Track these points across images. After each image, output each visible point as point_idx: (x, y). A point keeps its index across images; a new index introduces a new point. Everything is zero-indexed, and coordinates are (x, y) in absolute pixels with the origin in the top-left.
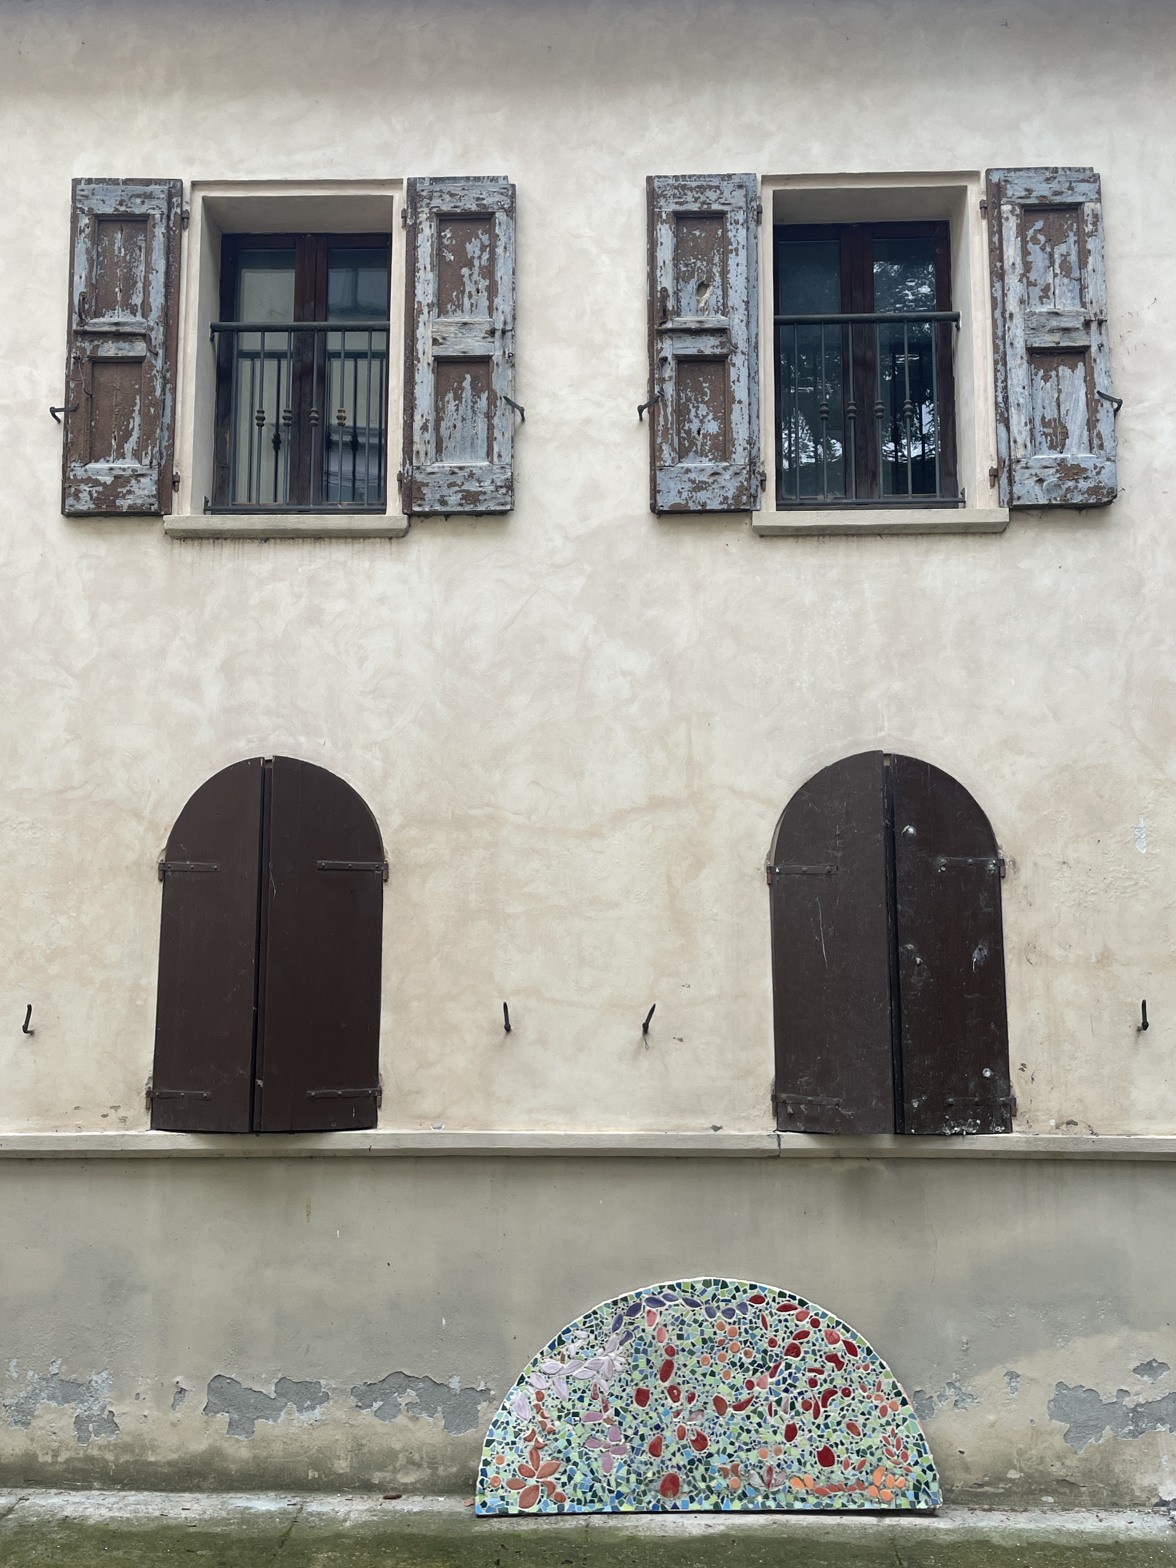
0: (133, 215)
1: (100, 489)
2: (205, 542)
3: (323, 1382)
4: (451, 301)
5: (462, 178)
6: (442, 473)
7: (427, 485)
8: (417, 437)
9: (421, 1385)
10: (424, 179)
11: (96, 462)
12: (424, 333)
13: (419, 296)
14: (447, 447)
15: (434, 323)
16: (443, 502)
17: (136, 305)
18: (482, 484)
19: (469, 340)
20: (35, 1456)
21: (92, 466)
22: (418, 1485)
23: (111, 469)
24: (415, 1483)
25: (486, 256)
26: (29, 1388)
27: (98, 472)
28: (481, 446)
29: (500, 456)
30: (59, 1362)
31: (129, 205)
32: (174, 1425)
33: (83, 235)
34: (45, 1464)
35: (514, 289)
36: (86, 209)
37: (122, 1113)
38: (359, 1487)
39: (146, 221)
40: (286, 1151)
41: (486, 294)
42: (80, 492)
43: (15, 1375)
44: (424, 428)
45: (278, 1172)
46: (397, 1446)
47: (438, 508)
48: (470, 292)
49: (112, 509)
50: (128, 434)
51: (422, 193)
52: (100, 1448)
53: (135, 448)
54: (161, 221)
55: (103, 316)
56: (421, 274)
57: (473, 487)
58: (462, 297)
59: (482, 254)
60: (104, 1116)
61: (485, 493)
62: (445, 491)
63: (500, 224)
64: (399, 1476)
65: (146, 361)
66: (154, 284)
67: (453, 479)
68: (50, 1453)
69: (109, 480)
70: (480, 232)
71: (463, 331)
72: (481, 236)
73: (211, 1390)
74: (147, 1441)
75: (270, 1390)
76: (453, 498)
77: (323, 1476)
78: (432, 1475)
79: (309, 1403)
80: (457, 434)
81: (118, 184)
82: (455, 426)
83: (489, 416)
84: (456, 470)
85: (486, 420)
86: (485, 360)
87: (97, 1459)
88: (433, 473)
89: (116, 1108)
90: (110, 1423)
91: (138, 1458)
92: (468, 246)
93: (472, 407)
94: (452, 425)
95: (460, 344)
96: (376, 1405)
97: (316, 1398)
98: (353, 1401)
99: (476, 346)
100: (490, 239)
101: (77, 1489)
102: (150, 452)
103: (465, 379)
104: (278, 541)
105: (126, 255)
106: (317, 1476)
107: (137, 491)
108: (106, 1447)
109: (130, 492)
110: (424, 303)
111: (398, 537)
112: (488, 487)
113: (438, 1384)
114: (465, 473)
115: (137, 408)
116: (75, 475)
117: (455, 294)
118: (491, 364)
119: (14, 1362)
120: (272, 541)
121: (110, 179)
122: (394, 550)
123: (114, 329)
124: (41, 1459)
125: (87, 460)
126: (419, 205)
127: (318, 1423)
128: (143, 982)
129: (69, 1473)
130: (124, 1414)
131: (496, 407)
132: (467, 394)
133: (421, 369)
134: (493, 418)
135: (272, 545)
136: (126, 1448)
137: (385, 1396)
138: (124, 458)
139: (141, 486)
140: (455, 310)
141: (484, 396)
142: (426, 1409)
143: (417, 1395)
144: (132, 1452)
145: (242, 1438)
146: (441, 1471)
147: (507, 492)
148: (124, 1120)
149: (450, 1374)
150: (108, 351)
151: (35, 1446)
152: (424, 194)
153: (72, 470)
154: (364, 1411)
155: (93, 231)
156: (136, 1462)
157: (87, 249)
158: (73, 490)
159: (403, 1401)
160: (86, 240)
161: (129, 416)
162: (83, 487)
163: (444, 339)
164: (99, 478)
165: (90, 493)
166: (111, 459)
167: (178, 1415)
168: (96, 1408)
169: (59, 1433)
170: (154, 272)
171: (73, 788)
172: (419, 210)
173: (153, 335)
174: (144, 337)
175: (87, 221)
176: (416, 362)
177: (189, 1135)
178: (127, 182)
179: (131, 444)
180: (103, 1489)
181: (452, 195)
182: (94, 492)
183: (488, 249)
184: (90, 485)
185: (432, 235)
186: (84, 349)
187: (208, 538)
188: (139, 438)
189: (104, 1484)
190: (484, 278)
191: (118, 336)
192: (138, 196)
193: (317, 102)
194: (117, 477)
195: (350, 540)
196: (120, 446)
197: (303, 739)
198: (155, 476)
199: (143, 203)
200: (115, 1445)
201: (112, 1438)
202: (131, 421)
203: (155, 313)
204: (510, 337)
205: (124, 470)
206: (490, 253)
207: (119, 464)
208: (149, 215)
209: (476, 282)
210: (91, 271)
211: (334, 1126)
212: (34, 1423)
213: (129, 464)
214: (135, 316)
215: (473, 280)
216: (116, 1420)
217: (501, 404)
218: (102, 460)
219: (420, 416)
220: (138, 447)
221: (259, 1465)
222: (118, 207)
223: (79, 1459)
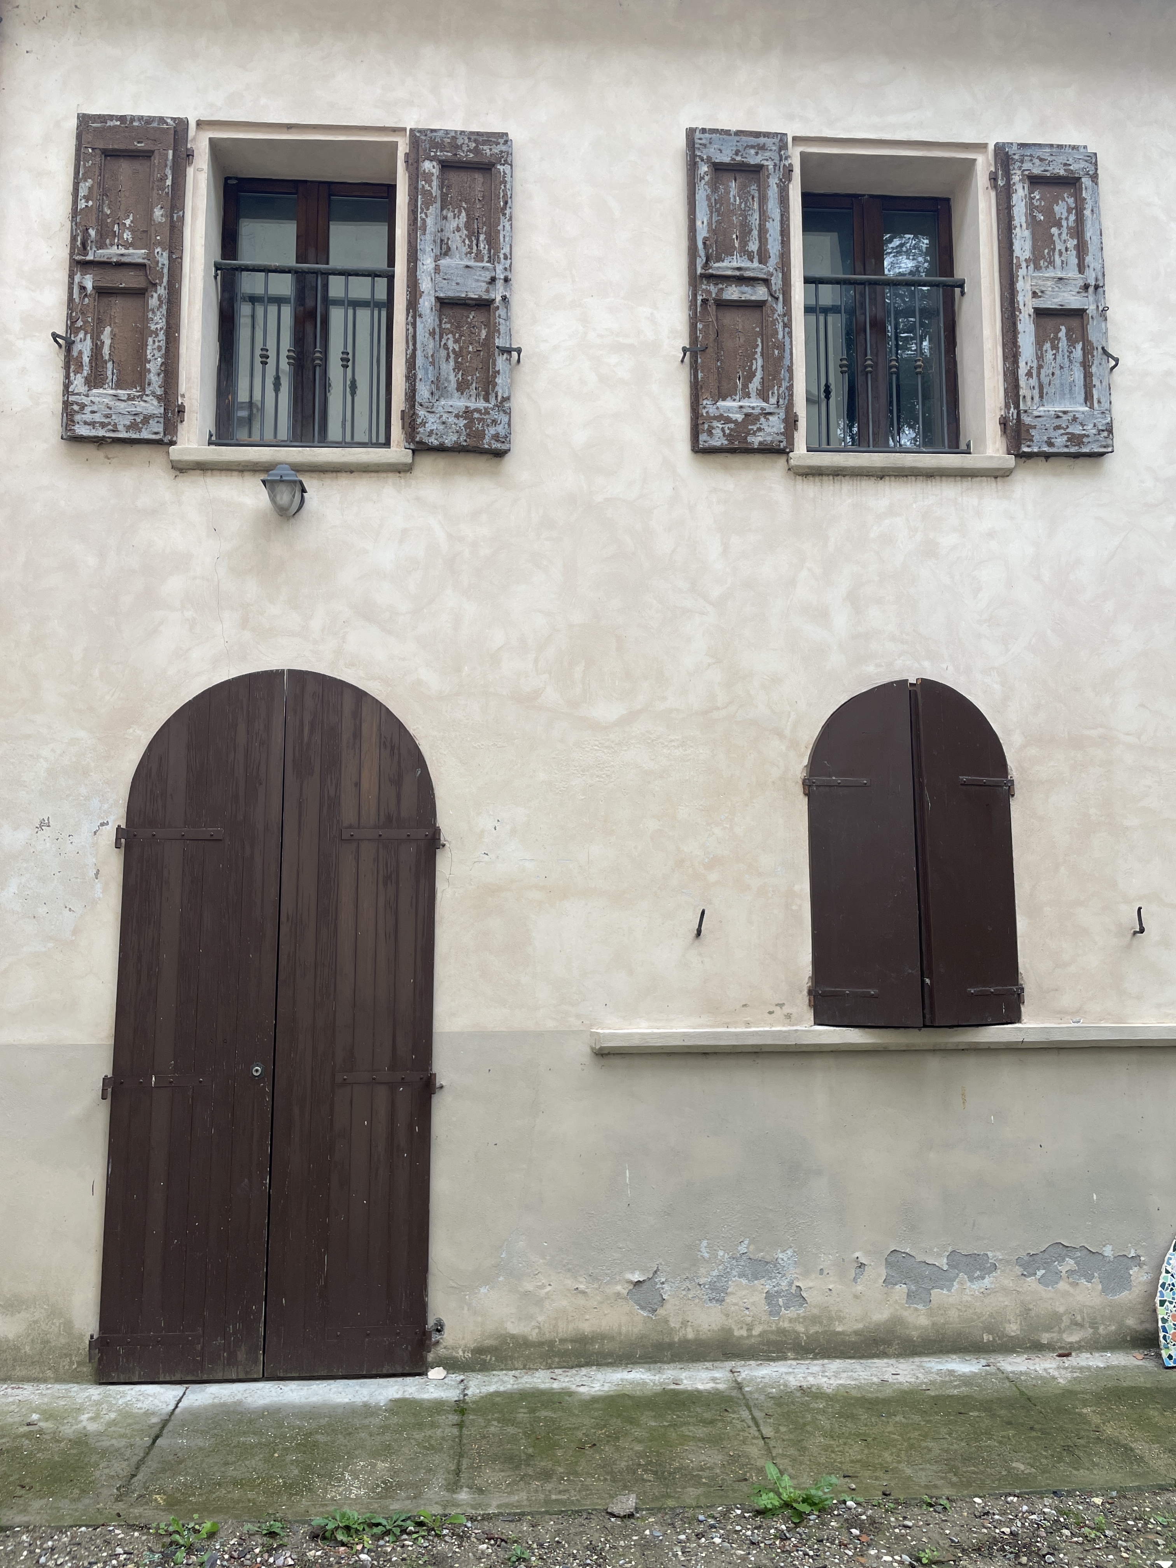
0: (749, 165)
1: (732, 426)
2: (825, 478)
3: (990, 1254)
4: (1043, 257)
5: (1047, 145)
6: (1047, 417)
7: (1034, 427)
8: (1022, 382)
9: (1078, 1254)
10: (1012, 144)
11: (723, 400)
12: (1024, 287)
13: (1017, 252)
14: (1047, 393)
15: (1033, 278)
16: (1050, 444)
17: (753, 252)
18: (1085, 428)
19: (1065, 294)
20: (730, 1331)
21: (721, 403)
22: (1083, 1344)
23: (741, 407)
24: (1080, 1342)
25: (1072, 218)
26: (720, 1267)
27: (729, 410)
28: (1079, 393)
29: (1099, 402)
30: (746, 1242)
31: (744, 155)
32: (856, 1297)
33: (703, 182)
34: (741, 1337)
35: (1102, 249)
36: (705, 157)
37: (786, 1010)
38: (1030, 1348)
39: (759, 171)
40: (947, 1043)
41: (1074, 253)
42: (713, 428)
43: (706, 1255)
44: (1029, 374)
45: (934, 1063)
46: (1061, 1310)
47: (1046, 449)
48: (1060, 250)
49: (745, 446)
50: (751, 376)
51: (1014, 157)
52: (791, 1321)
53: (759, 388)
54: (774, 172)
55: (723, 261)
56: (1017, 231)
57: (1077, 430)
58: (1053, 254)
59: (1068, 216)
60: (771, 1013)
61: (1088, 436)
62: (1053, 434)
63: (1086, 188)
64: (1065, 1336)
65: (768, 305)
66: (771, 231)
67: (1057, 422)
68: (745, 1327)
69: (739, 417)
70: (1065, 195)
71: (1060, 285)
72: (1066, 199)
73: (888, 1264)
74: (833, 1313)
75: (943, 1262)
76: (1059, 440)
77: (997, 1339)
78: (1094, 1333)
79: (978, 1273)
80: (1056, 381)
81: (731, 135)
82: (1053, 374)
83: (1086, 365)
84: (1060, 414)
85: (1082, 369)
86: (1079, 313)
87: (788, 1331)
88: (1039, 417)
89: (781, 1005)
90: (799, 1297)
91: (826, 1328)
92: (1056, 208)
93: (1069, 357)
94: (1051, 373)
95: (1057, 298)
96: (1040, 1273)
97: (985, 1268)
98: (1018, 1270)
99: (1071, 299)
100: (1076, 202)
101: (773, 1360)
102: (776, 392)
103: (1061, 330)
104: (893, 478)
105: (741, 203)
106: (991, 1339)
107: (766, 428)
108: (797, 1320)
109: (760, 429)
110: (1022, 259)
111: (1003, 476)
112: (1090, 430)
113: (1093, 1253)
114: (1069, 417)
115: (759, 350)
116: (707, 412)
117: (1046, 251)
118: (1085, 318)
119: (705, 1243)
120: (887, 478)
121: (722, 130)
122: (1000, 488)
123: (737, 273)
124: (736, 1333)
125: (716, 398)
126: (1011, 168)
127: (988, 1291)
128: (797, 888)
129: (764, 1345)
130: (811, 1288)
131: (1093, 356)
132: (1063, 344)
133: (1022, 319)
134: (1090, 367)
135: (887, 483)
136: (815, 1320)
137: (1046, 1265)
138: (750, 397)
139: (771, 424)
140: (1047, 267)
141: (1079, 346)
142: (1085, 1276)
143: (1076, 1263)
144: (821, 1323)
145: (920, 1307)
146: (1101, 1330)
147: (1109, 435)
148: (788, 1016)
149: (1104, 1243)
150: (732, 294)
151: (730, 1321)
152: (1016, 157)
153: (705, 408)
154: (1028, 1279)
155: (712, 179)
156: (825, 1332)
157: (707, 196)
158: (706, 426)
159: (1063, 1269)
160: (706, 187)
161: (752, 357)
162: (715, 424)
163: (1042, 292)
164: (730, 415)
165: (723, 430)
166: (737, 398)
167: (860, 1288)
168: (784, 1284)
169: (752, 1308)
170: (771, 220)
171: (717, 709)
172: (1012, 172)
173: (773, 281)
174: (766, 282)
175: (706, 169)
176: (1017, 313)
177: (857, 1030)
178: (738, 133)
179: (755, 384)
180: (797, 1359)
181: (1041, 160)
182: (726, 429)
183: (1074, 211)
184: (722, 422)
185: (1026, 195)
186: (710, 292)
187: (828, 475)
188: (762, 378)
189: (798, 1353)
190: (1072, 237)
191: (741, 280)
192: (752, 147)
193: (904, 68)
194: (747, 415)
195: (958, 479)
196: (745, 386)
197: (926, 664)
198: (782, 415)
199: (757, 154)
200: (804, 1318)
201: (801, 1311)
202: (754, 361)
203: (773, 261)
204: (1102, 292)
205: (753, 408)
206: (1076, 214)
207: (745, 403)
208: (763, 165)
209: (1065, 241)
210: (711, 217)
211: (989, 1020)
212: (729, 1299)
213: (754, 403)
214: (752, 262)
215: (1063, 240)
216: (804, 1294)
217: (1098, 353)
218: (729, 398)
219: (1024, 363)
220: (763, 387)
221: (937, 1331)
222: (734, 157)
223: (772, 1332)
